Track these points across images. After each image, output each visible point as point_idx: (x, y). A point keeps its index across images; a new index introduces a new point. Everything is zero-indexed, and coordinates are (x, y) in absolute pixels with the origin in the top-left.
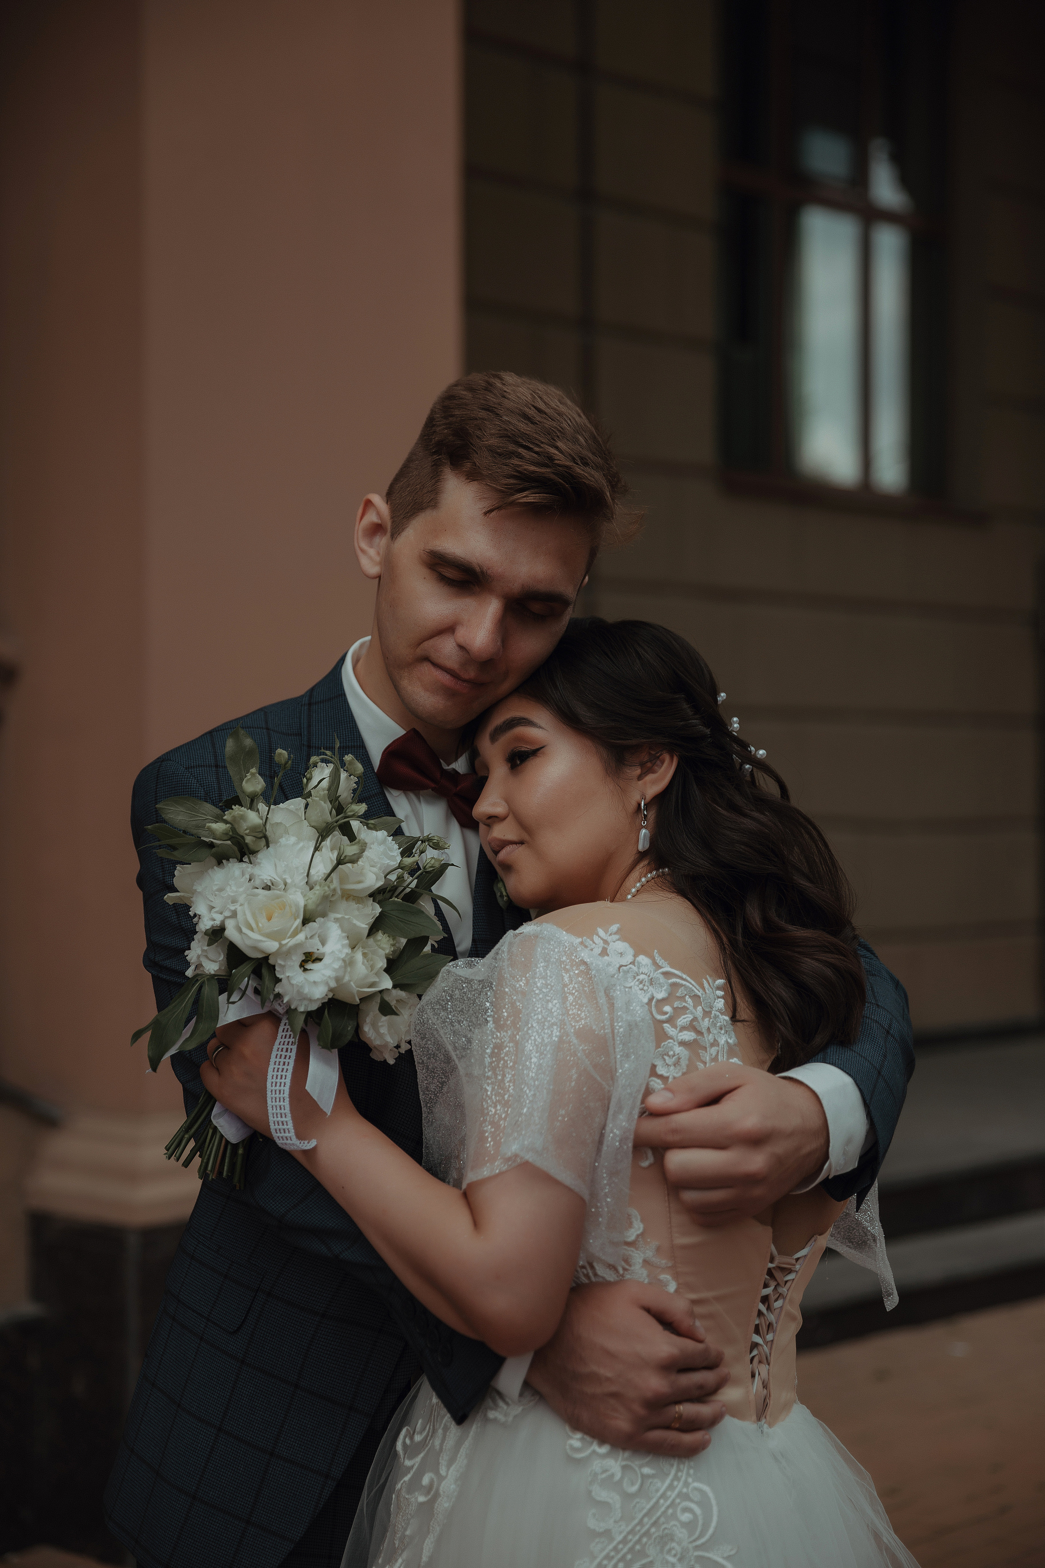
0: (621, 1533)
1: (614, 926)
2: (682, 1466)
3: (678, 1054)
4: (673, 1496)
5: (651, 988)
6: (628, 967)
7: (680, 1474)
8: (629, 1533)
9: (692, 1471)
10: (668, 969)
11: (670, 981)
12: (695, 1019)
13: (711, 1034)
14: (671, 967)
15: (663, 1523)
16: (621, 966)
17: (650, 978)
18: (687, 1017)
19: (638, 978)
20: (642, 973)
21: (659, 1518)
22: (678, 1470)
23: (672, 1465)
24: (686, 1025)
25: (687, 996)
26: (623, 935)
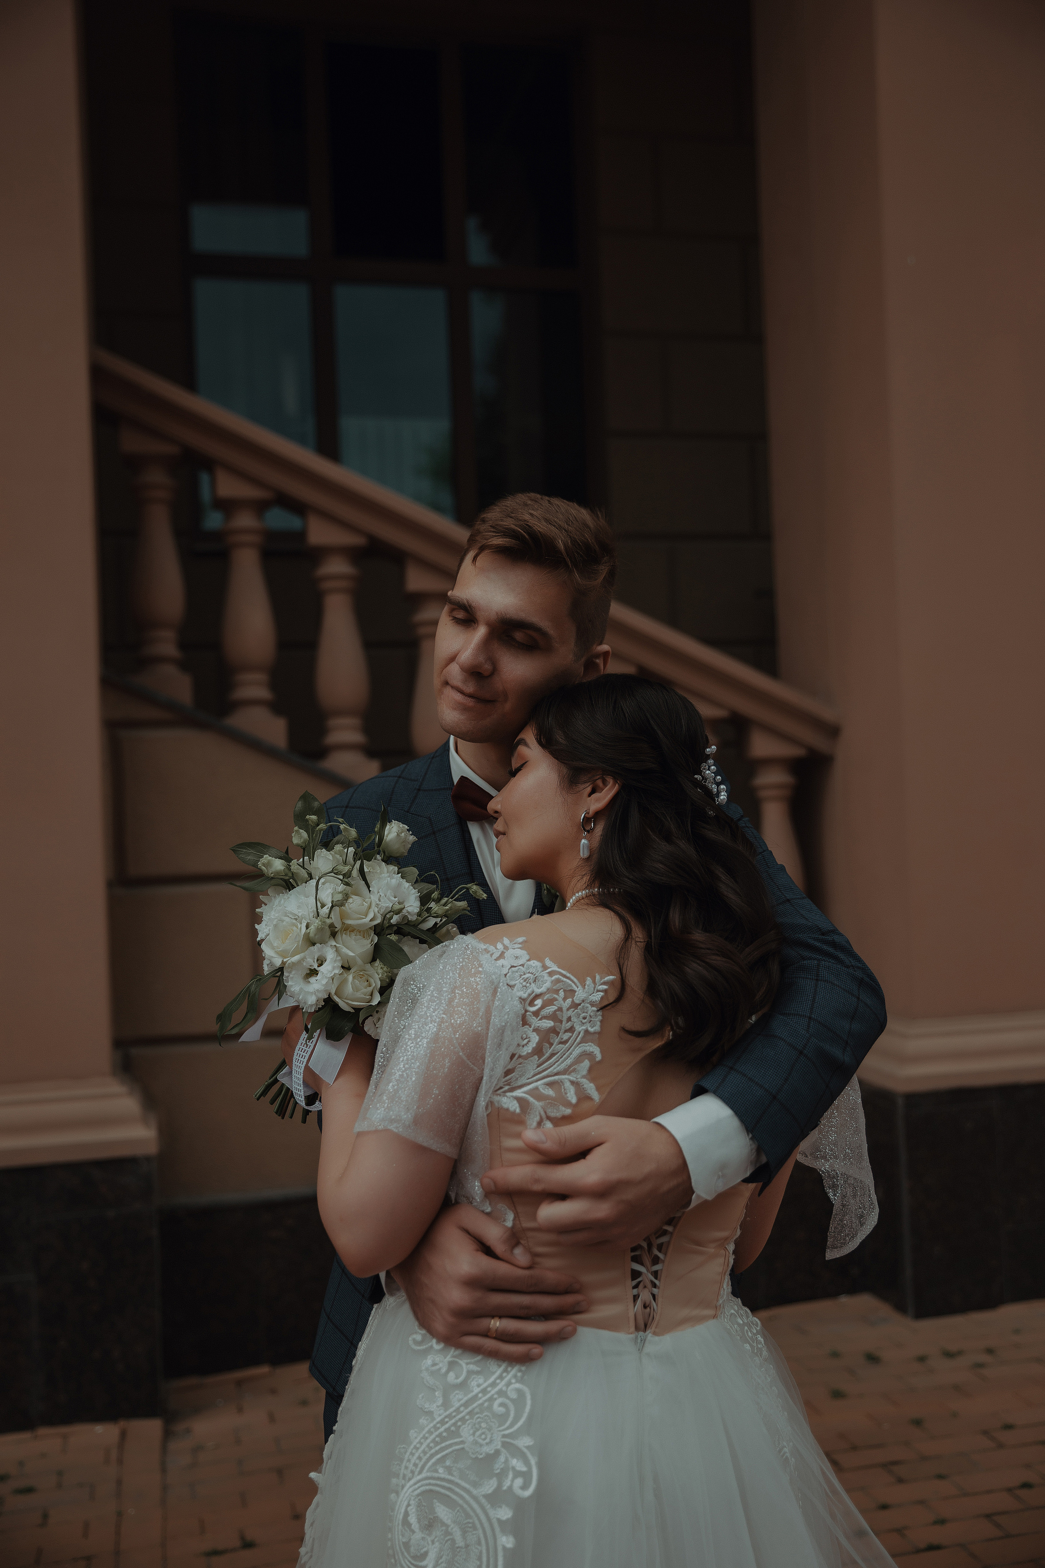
0: (440, 1415)
1: (521, 938)
2: (509, 1369)
3: (529, 1038)
4: (493, 1392)
5: (533, 985)
6: (517, 968)
7: (505, 1374)
8: (446, 1417)
9: (519, 1374)
10: (555, 968)
11: (553, 978)
12: (560, 1009)
13: (570, 1022)
14: (558, 968)
15: (477, 1413)
16: (512, 967)
17: (535, 976)
18: (551, 1008)
19: (523, 977)
20: (529, 973)
21: (474, 1409)
22: (505, 1371)
23: (500, 1366)
24: (549, 1014)
25: (562, 990)
26: (525, 946)
